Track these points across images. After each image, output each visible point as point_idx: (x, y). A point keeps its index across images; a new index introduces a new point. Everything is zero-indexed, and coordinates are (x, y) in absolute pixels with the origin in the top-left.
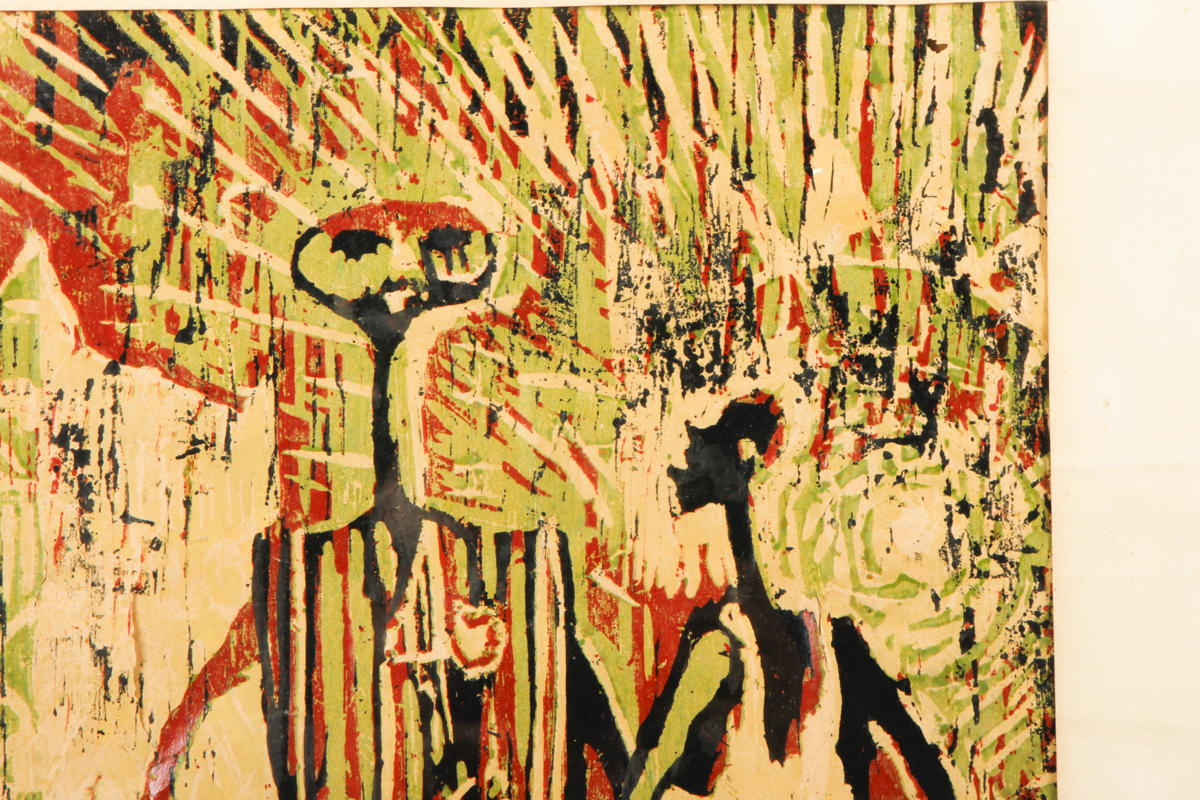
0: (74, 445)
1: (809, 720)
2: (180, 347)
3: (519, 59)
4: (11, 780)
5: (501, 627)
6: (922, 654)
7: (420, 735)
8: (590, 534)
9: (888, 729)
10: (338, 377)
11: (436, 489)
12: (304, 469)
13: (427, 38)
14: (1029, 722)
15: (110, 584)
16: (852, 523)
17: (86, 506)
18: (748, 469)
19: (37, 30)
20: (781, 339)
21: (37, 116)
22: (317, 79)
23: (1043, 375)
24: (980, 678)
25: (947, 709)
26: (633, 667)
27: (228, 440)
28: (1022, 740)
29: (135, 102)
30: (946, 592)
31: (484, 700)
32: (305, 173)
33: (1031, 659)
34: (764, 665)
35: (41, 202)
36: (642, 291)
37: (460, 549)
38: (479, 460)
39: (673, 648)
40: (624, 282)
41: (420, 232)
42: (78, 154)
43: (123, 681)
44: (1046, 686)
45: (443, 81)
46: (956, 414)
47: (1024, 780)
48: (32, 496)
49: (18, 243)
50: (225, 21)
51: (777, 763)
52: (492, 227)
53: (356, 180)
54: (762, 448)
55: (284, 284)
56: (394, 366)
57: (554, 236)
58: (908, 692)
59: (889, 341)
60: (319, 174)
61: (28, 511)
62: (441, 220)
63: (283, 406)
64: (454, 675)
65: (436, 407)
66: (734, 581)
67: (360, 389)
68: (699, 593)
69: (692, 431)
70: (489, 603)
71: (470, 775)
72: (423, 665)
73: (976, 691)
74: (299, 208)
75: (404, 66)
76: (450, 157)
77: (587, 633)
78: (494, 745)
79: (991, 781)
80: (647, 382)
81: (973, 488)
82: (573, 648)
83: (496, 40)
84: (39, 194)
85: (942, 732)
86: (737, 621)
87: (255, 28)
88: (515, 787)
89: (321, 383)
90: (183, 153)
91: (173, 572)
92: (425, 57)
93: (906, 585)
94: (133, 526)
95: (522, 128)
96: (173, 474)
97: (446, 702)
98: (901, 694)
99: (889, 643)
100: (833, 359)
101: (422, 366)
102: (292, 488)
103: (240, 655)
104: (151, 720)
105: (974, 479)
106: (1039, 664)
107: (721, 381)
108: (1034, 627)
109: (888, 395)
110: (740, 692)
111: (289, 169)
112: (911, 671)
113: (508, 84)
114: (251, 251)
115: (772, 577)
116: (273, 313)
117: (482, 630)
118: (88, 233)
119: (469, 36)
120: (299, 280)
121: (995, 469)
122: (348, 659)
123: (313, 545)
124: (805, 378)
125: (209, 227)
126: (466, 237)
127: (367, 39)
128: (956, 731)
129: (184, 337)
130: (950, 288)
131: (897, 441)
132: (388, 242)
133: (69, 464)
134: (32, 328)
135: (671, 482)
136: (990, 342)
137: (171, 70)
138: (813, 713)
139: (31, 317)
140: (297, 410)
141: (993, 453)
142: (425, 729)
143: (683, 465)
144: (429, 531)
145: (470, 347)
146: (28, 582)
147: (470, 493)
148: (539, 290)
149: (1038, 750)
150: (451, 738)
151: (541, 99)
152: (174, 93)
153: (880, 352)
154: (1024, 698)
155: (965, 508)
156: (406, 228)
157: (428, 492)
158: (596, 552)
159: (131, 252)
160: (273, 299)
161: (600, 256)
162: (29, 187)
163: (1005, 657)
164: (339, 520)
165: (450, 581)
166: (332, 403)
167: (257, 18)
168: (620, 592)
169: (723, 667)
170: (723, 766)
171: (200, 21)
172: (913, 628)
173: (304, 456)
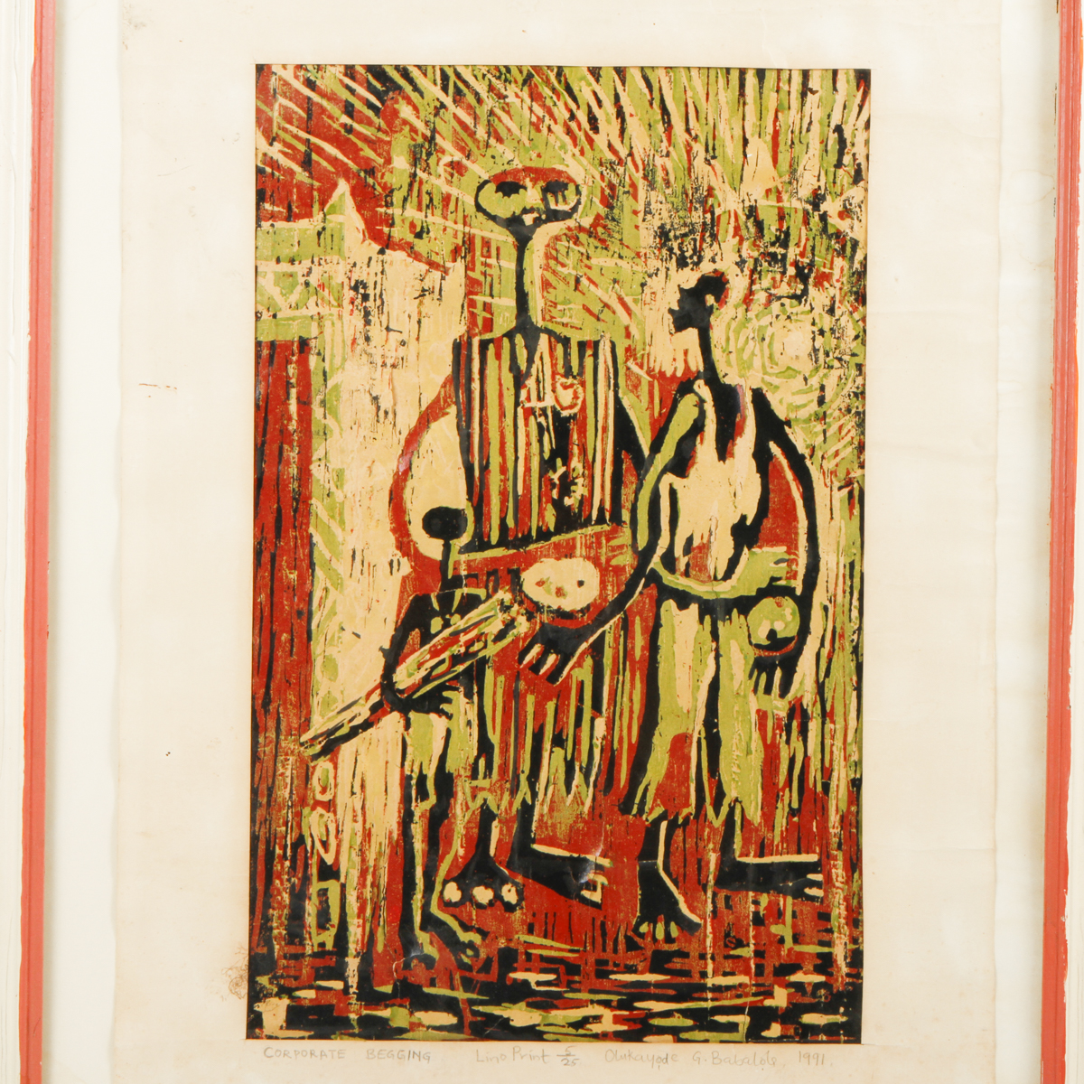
0: (362, 291)
1: (739, 441)
2: (417, 241)
3: (595, 94)
4: (329, 462)
5: (580, 390)
6: (798, 407)
7: (538, 444)
8: (627, 342)
9: (779, 446)
10: (498, 258)
11: (548, 317)
12: (480, 306)
13: (548, 82)
14: (852, 443)
15: (380, 363)
16: (763, 339)
17: (368, 322)
18: (710, 310)
19: (346, 75)
20: (729, 242)
21: (345, 119)
22: (490, 102)
23: (864, 264)
24: (827, 420)
25: (810, 436)
26: (648, 412)
27: (441, 290)
28: (848, 452)
29: (396, 113)
30: (811, 376)
31: (571, 427)
32: (483, 151)
33: (853, 411)
34: (716, 412)
35: (346, 164)
36: (657, 216)
37: (560, 348)
38: (570, 303)
39: (669, 402)
40: (648, 212)
41: (542, 183)
42: (365, 139)
43: (386, 413)
44: (861, 425)
45: (555, 105)
46: (818, 284)
47: (848, 473)
48: (340, 317)
49: (335, 185)
50: (442, 71)
51: (722, 462)
52: (579, 182)
53: (509, 155)
54: (718, 299)
55: (471, 209)
56: (527, 253)
57: (612, 187)
58: (790, 427)
59: (785, 245)
60: (490, 152)
61: (338, 324)
62: (553, 177)
63: (469, 272)
64: (556, 414)
65: (549, 276)
66: (701, 369)
67: (509, 265)
68: (684, 374)
69: (681, 290)
70: (574, 377)
71: (563, 465)
72: (540, 409)
73: (825, 427)
74: (479, 169)
75: (535, 96)
76: (558, 144)
77: (624, 394)
78: (576, 450)
79: (831, 473)
80: (658, 264)
81: (827, 322)
82: (618, 401)
83: (583, 83)
84: (345, 160)
85: (807, 448)
86: (702, 389)
87: (458, 75)
88: (586, 472)
89: (489, 261)
90: (420, 140)
91: (412, 358)
92: (546, 92)
93: (790, 372)
94: (391, 333)
95: (596, 129)
96: (412, 307)
97: (551, 428)
98: (786, 428)
99: (781, 402)
100: (756, 254)
101: (542, 253)
102: (473, 316)
103: (445, 401)
104: (400, 433)
105: (827, 317)
106: (858, 414)
107: (697, 264)
108: (856, 395)
109: (783, 273)
110: (703, 426)
111: (474, 149)
112: (792, 416)
113: (589, 107)
114: (454, 192)
115: (721, 368)
116: (465, 224)
117: (570, 391)
118: (370, 181)
119: (569, 81)
120: (479, 207)
121: (838, 313)
122: (501, 405)
123: (484, 346)
124: (741, 264)
125: (433, 179)
126: (565, 187)
127: (516, 82)
128: (814, 447)
129: (419, 236)
130: (817, 218)
131: (788, 297)
132: (525, 188)
133: (359, 301)
134: (341, 230)
135: (670, 316)
136: (837, 246)
137: (414, 96)
138: (741, 437)
139: (341, 224)
140: (476, 275)
141: (837, 304)
142: (540, 441)
143: (676, 308)
144: (544, 338)
145: (567, 244)
146: (338, 361)
147: (565, 320)
148: (603, 215)
149: (856, 457)
150: (554, 446)
151: (606, 115)
152: (416, 109)
153: (780, 251)
154: (849, 431)
155: (822, 332)
156: (535, 181)
157: (544, 319)
158: (630, 351)
159: (392, 191)
160: (465, 217)
161: (635, 197)
162: (340, 156)
163: (840, 410)
164: (497, 332)
165: (554, 365)
166: (494, 272)
167: (459, 70)
168: (642, 373)
169: (695, 413)
170: (694, 463)
171: (430, 71)
172: (793, 394)
173: (480, 299)
